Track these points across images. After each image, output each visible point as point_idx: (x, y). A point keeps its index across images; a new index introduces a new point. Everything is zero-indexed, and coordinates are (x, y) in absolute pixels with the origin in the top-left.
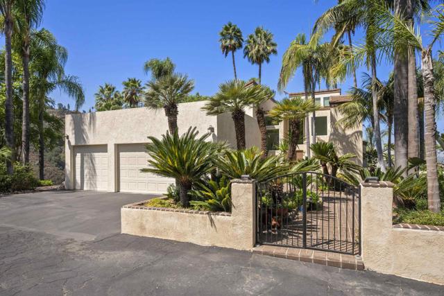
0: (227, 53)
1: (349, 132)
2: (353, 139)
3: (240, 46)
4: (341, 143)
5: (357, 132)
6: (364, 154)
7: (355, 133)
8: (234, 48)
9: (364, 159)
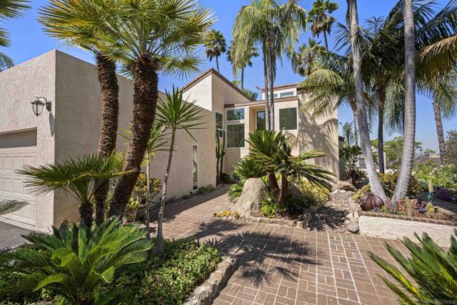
0: (211, 58)
1: (320, 121)
2: (324, 130)
3: (224, 50)
4: (311, 137)
5: (330, 121)
6: (340, 150)
7: (327, 122)
8: (217, 53)
9: (340, 156)
